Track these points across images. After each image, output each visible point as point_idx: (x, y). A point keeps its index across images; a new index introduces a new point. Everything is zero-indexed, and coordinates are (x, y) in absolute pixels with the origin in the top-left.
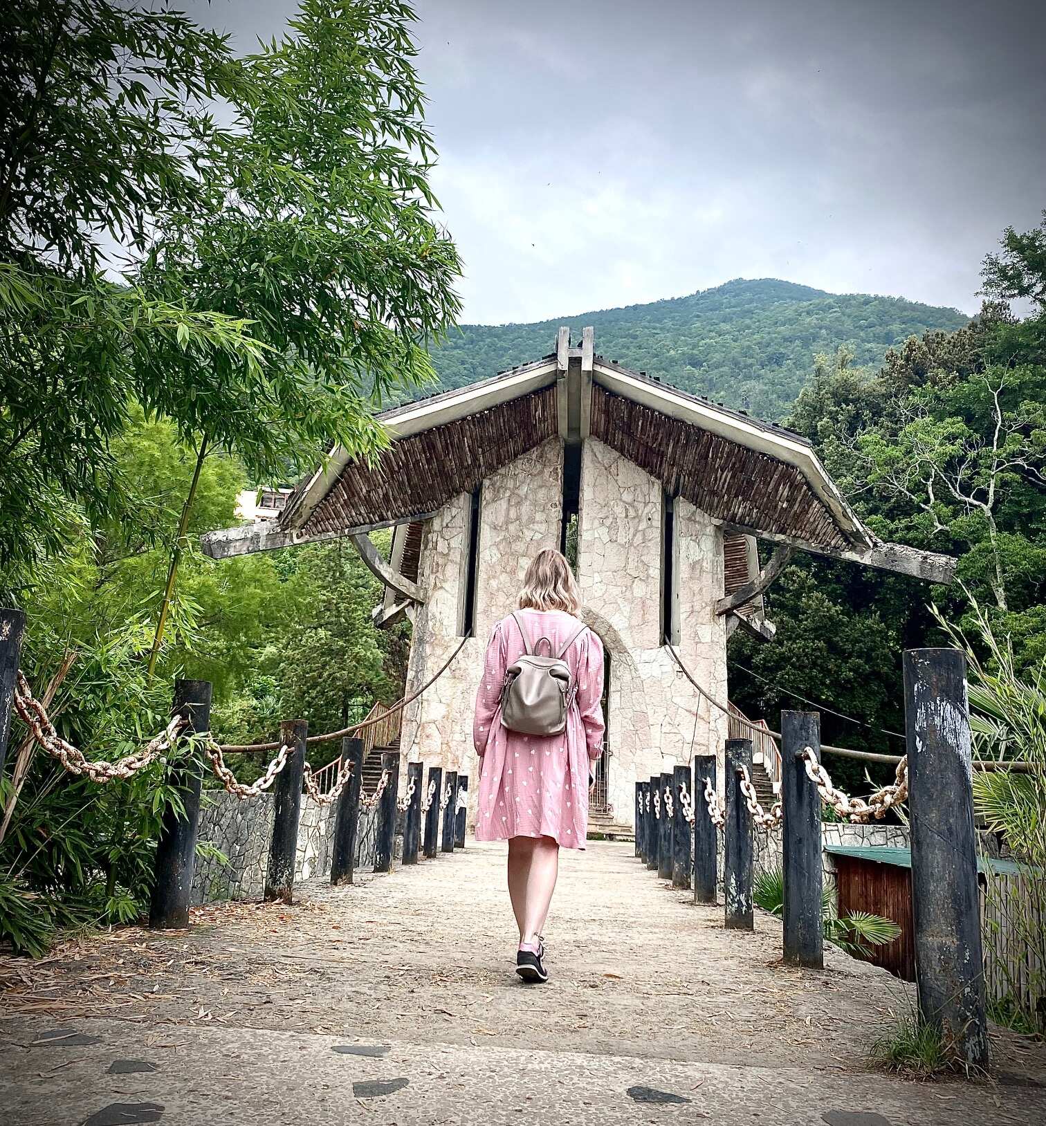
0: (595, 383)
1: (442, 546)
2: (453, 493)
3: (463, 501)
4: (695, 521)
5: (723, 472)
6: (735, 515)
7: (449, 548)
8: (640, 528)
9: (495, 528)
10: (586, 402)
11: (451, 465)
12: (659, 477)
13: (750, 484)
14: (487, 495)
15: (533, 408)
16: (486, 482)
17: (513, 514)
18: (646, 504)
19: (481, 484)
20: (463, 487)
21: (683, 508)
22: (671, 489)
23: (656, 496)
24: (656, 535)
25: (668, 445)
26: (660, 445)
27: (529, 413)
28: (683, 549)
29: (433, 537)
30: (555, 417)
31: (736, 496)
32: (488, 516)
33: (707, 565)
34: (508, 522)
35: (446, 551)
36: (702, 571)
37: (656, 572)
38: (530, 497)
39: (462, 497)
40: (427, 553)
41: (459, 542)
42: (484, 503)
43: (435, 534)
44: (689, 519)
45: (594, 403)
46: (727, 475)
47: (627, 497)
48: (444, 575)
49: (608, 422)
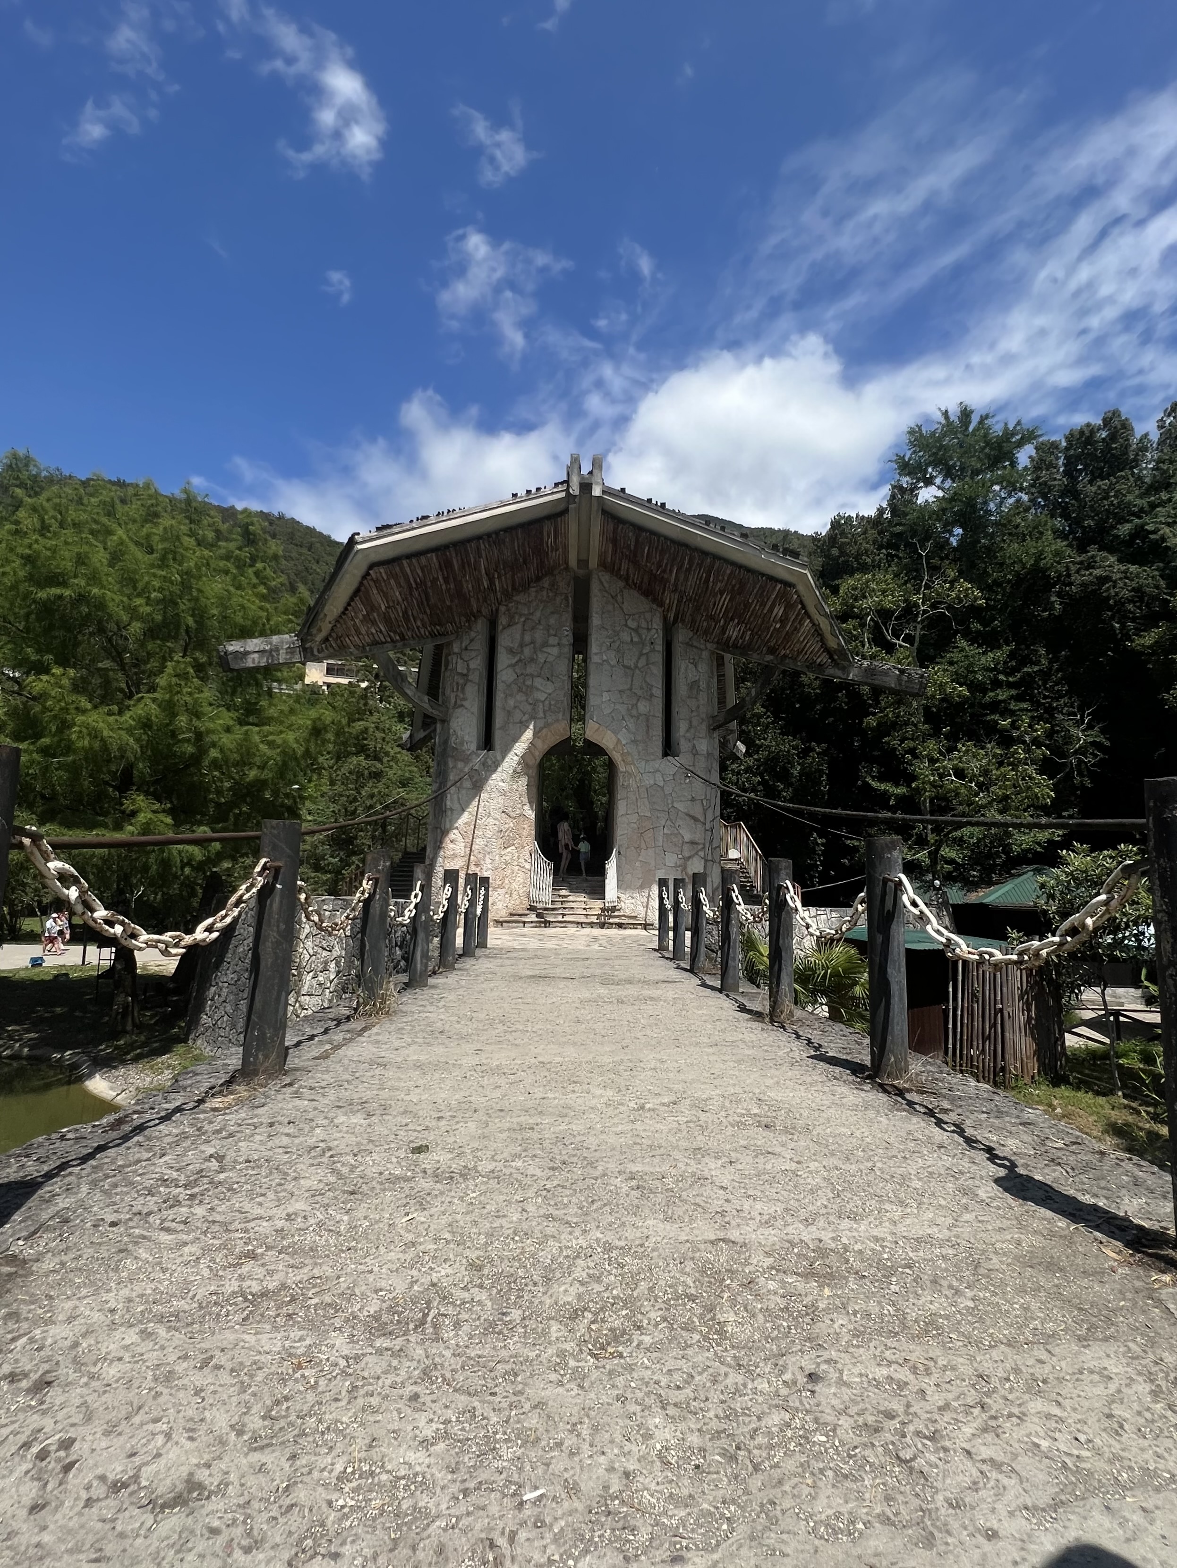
0: (605, 512)
1: (461, 668)
2: (472, 617)
3: (480, 627)
4: (692, 646)
5: (722, 595)
6: (729, 638)
7: (468, 669)
8: (644, 651)
9: (511, 651)
10: (596, 530)
11: (468, 587)
12: (661, 604)
13: (747, 605)
14: (503, 620)
15: (545, 534)
16: (503, 609)
17: (527, 638)
18: (649, 629)
19: (497, 610)
20: (479, 611)
21: (682, 635)
22: (671, 616)
23: (657, 624)
24: (658, 658)
25: (671, 571)
26: (664, 571)
27: (542, 539)
28: (682, 670)
29: (454, 659)
30: (566, 547)
31: (732, 619)
32: (505, 640)
33: (703, 685)
34: (522, 645)
35: (465, 672)
36: (699, 690)
37: (658, 691)
38: (543, 622)
39: (480, 621)
40: (448, 674)
41: (477, 663)
42: (500, 628)
43: (455, 657)
44: (687, 644)
45: (602, 533)
46: (726, 598)
47: (632, 624)
48: (464, 693)
49: (615, 551)
